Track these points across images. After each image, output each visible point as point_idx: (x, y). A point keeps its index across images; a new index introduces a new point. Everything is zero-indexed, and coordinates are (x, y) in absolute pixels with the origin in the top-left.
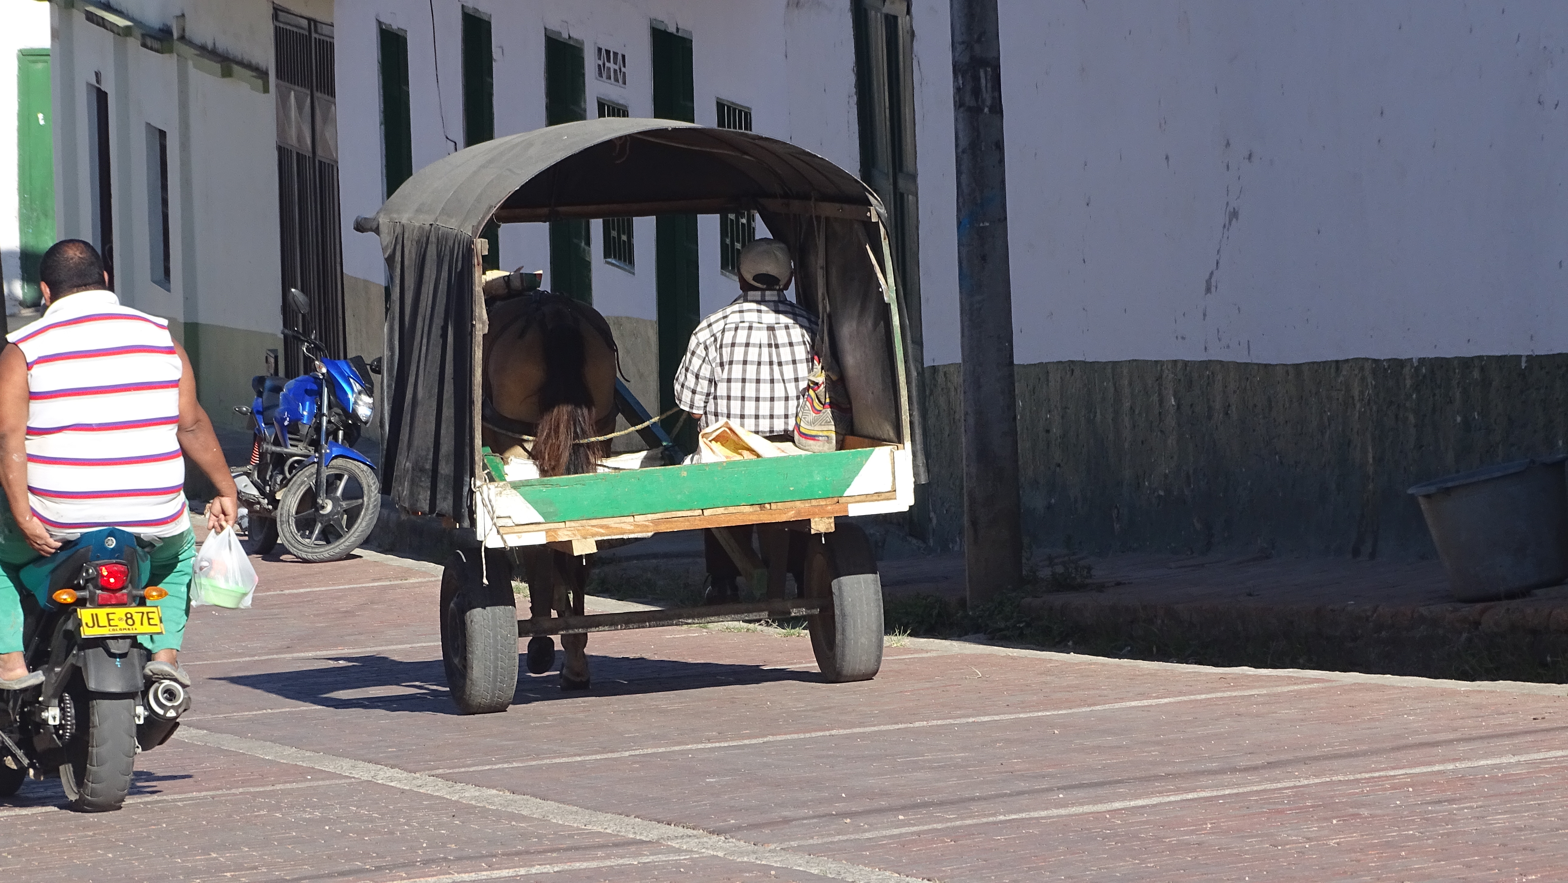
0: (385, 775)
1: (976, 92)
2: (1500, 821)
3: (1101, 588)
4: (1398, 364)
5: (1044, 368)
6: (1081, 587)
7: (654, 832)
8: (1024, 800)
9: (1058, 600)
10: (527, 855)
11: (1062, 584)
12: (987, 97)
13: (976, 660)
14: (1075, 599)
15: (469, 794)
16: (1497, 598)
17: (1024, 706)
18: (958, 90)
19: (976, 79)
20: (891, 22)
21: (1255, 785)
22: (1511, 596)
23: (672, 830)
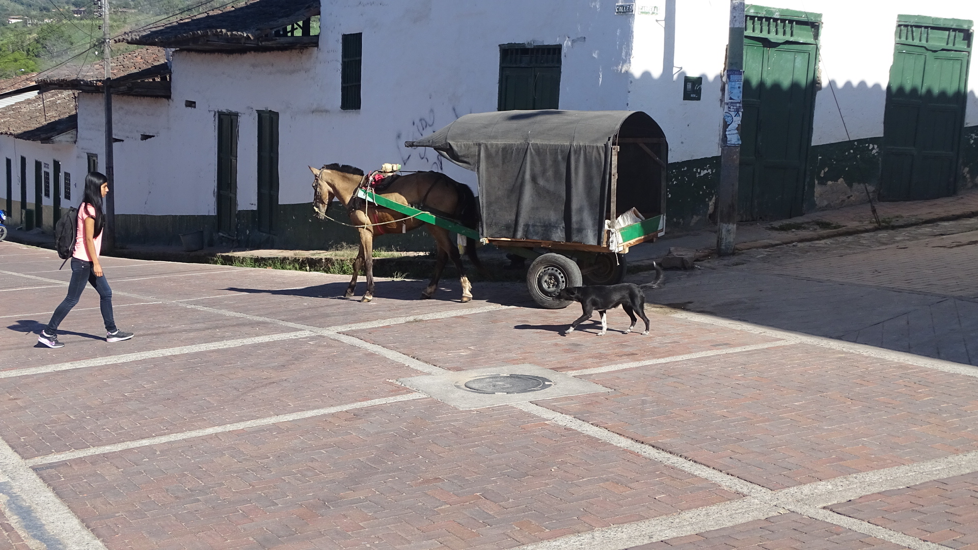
0: (13, 273)
1: (109, 172)
2: (198, 282)
3: (127, 249)
4: (176, 216)
5: (118, 215)
6: (124, 249)
7: (61, 282)
8: (121, 278)
9: (121, 250)
10: (40, 285)
11: (121, 248)
12: (111, 172)
13: (109, 259)
14: (124, 250)
15: (29, 276)
16: (192, 251)
17: (118, 265)
18: (107, 171)
19: (109, 170)
20: (94, 161)
21: (158, 277)
22: (195, 251)
23: (64, 282)
